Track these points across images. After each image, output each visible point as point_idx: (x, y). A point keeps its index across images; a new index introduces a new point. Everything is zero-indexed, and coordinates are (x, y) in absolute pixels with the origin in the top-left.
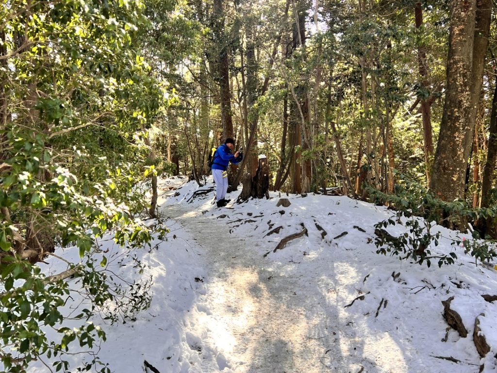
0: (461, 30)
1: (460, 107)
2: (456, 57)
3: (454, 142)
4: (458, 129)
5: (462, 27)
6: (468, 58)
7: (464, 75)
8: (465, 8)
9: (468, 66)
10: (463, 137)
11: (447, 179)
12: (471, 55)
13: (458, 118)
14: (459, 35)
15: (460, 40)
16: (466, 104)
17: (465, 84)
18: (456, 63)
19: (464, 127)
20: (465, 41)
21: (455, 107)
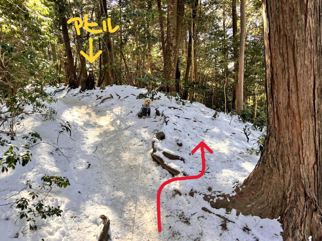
0: (172, 13)
1: (172, 46)
2: (170, 24)
3: (170, 61)
4: (171, 55)
5: (172, 11)
6: (175, 25)
7: (173, 32)
8: (173, 3)
9: (175, 29)
10: (173, 58)
11: (168, 76)
12: (176, 24)
13: (171, 51)
14: (171, 15)
15: (171, 17)
16: (174, 45)
17: (174, 36)
18: (170, 27)
19: (174, 54)
20: (173, 18)
21: (170, 46)
